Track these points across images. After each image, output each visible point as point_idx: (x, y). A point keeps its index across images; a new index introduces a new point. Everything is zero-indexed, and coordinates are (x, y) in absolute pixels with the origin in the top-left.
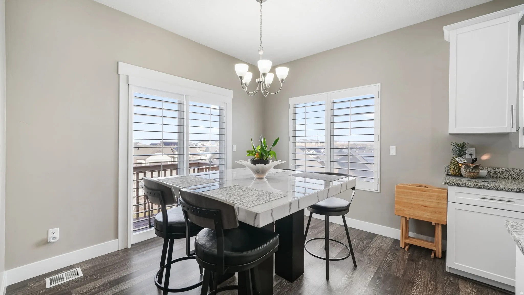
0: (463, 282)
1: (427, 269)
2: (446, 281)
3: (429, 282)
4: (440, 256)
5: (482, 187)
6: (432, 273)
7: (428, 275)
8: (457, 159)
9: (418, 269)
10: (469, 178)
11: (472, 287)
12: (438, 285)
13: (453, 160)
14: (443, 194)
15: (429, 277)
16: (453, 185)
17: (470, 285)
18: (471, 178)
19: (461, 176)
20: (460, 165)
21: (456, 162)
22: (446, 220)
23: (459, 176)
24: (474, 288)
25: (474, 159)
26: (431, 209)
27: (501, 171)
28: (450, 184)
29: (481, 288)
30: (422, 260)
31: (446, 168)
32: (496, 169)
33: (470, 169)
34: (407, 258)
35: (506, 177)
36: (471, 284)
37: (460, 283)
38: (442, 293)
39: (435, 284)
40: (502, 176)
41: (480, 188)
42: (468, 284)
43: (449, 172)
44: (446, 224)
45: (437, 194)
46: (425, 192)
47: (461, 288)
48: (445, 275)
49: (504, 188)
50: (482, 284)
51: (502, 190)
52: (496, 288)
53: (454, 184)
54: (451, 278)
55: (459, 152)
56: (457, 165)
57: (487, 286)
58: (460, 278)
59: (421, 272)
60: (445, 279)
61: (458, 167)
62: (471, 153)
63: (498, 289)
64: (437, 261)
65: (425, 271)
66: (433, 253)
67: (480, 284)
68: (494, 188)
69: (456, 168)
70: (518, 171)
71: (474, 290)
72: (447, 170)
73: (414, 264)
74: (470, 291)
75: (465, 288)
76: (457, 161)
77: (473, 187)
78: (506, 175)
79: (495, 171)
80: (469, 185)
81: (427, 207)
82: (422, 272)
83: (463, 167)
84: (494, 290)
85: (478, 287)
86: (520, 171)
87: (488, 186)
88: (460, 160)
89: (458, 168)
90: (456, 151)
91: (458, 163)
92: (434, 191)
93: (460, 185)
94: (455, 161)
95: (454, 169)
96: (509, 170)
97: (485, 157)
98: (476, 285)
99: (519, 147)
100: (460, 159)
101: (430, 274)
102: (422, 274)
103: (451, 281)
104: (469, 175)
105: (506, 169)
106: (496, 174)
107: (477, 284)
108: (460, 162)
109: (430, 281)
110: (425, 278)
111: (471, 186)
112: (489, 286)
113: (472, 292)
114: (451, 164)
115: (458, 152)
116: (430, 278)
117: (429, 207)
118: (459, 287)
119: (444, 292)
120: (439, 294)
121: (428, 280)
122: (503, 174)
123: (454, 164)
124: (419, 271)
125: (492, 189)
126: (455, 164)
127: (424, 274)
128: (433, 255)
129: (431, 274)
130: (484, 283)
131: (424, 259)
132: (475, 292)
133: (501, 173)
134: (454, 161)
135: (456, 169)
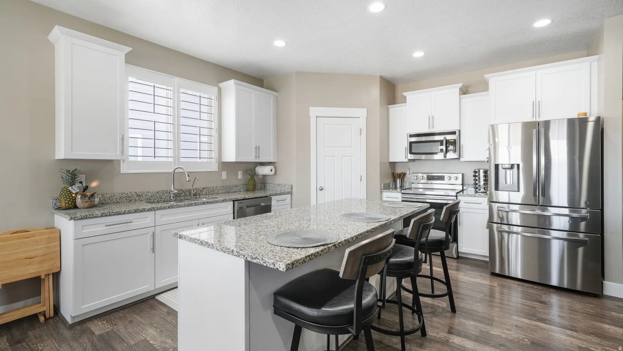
0: (91, 322)
1: (45, 338)
2: (75, 333)
3: (58, 348)
4: (52, 314)
5: (108, 214)
6: (55, 337)
7: (53, 342)
8: (70, 188)
9: (33, 346)
10: (86, 208)
11: (101, 321)
12: (71, 343)
13: (65, 190)
14: (54, 235)
15: (55, 343)
16: (80, 219)
17: (98, 321)
18: (88, 208)
19: (76, 207)
20: (73, 195)
21: (68, 193)
22: (59, 265)
23: (73, 208)
24: (103, 321)
25: (85, 187)
26: (38, 259)
27: (108, 197)
28: (77, 218)
29: (107, 317)
30: (31, 333)
31: (53, 201)
32: (104, 195)
33: (87, 199)
34: (7, 345)
35: (112, 201)
36: (98, 319)
37: (89, 326)
38: (80, 347)
39: (67, 344)
40: (110, 201)
41: (107, 216)
42: (96, 322)
43: (56, 205)
44: (59, 269)
45: (47, 236)
46: (29, 238)
47: (93, 330)
48: (70, 329)
49: (125, 211)
50: (106, 313)
51: (124, 213)
52: (117, 309)
53: (81, 217)
54: (78, 328)
55: (71, 180)
56: (70, 195)
57: (110, 312)
58: (86, 321)
59: (40, 346)
60: (74, 332)
61: (71, 197)
62: (81, 181)
63: (119, 309)
64: (51, 321)
65: (45, 340)
66: (41, 316)
67: (105, 314)
68: (118, 213)
69: (68, 199)
70: (121, 195)
71: (104, 323)
72: (54, 204)
73: (24, 344)
74: (102, 326)
75: (96, 326)
76: (70, 191)
77: (100, 217)
78: (112, 200)
79: (103, 197)
80: (96, 215)
81: (33, 258)
82: (42, 345)
83: (79, 197)
84: (117, 311)
85: (105, 317)
86: (122, 194)
87: (113, 213)
88: (74, 189)
89: (71, 199)
90: (67, 179)
91: (72, 193)
92: (41, 234)
93: (87, 217)
94: (68, 190)
95: (66, 201)
96: (115, 195)
97: (94, 184)
98: (102, 318)
99: (121, 173)
100: (72, 188)
101: (53, 340)
102: (44, 346)
103: (80, 330)
104: (86, 205)
105: (113, 194)
106: (105, 200)
107: (102, 316)
108: (74, 192)
109: (60, 346)
110: (51, 348)
111: (98, 216)
112: (113, 311)
113: (104, 325)
114: (62, 196)
115: (69, 180)
116: (57, 343)
117: (36, 257)
118: (91, 330)
119: (82, 344)
120: (78, 350)
121: (56, 347)
122: (110, 199)
123: (66, 194)
124: (37, 347)
125: (116, 214)
126: (68, 195)
127: (46, 345)
128: (42, 319)
129: (55, 340)
130: (106, 312)
131: (33, 331)
132: (106, 324)
133: (108, 198)
134: (66, 192)
135: (69, 201)
